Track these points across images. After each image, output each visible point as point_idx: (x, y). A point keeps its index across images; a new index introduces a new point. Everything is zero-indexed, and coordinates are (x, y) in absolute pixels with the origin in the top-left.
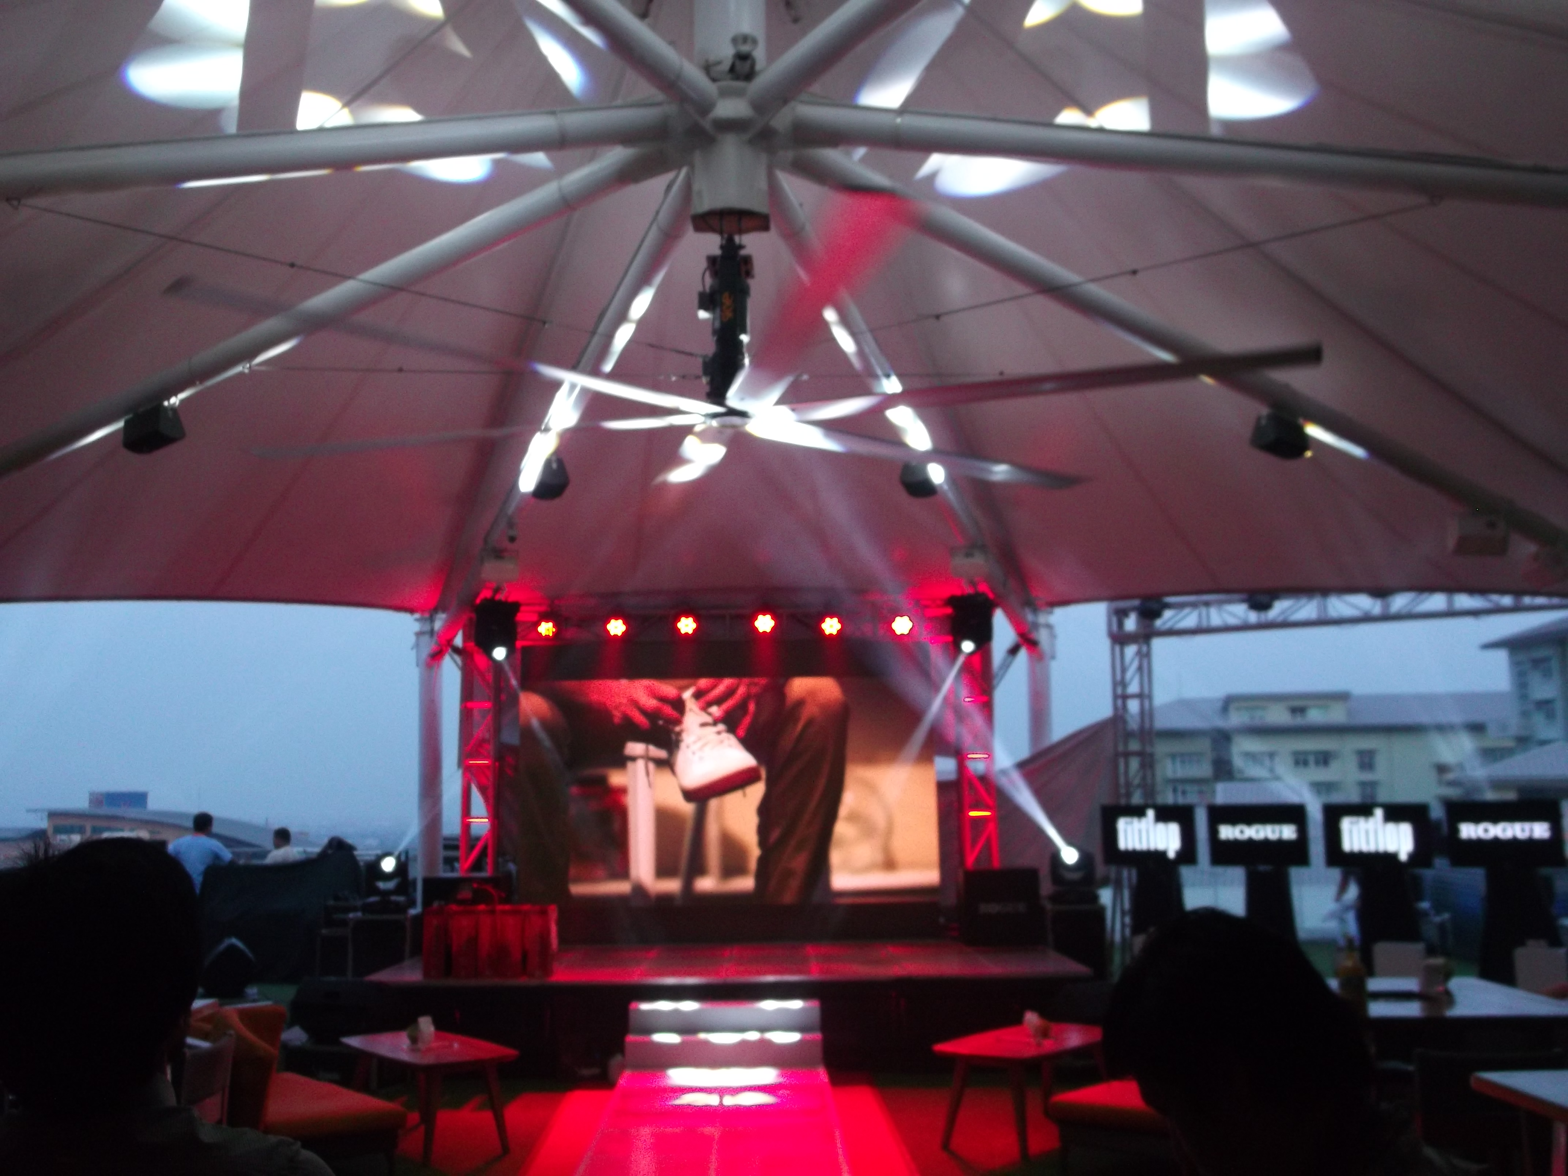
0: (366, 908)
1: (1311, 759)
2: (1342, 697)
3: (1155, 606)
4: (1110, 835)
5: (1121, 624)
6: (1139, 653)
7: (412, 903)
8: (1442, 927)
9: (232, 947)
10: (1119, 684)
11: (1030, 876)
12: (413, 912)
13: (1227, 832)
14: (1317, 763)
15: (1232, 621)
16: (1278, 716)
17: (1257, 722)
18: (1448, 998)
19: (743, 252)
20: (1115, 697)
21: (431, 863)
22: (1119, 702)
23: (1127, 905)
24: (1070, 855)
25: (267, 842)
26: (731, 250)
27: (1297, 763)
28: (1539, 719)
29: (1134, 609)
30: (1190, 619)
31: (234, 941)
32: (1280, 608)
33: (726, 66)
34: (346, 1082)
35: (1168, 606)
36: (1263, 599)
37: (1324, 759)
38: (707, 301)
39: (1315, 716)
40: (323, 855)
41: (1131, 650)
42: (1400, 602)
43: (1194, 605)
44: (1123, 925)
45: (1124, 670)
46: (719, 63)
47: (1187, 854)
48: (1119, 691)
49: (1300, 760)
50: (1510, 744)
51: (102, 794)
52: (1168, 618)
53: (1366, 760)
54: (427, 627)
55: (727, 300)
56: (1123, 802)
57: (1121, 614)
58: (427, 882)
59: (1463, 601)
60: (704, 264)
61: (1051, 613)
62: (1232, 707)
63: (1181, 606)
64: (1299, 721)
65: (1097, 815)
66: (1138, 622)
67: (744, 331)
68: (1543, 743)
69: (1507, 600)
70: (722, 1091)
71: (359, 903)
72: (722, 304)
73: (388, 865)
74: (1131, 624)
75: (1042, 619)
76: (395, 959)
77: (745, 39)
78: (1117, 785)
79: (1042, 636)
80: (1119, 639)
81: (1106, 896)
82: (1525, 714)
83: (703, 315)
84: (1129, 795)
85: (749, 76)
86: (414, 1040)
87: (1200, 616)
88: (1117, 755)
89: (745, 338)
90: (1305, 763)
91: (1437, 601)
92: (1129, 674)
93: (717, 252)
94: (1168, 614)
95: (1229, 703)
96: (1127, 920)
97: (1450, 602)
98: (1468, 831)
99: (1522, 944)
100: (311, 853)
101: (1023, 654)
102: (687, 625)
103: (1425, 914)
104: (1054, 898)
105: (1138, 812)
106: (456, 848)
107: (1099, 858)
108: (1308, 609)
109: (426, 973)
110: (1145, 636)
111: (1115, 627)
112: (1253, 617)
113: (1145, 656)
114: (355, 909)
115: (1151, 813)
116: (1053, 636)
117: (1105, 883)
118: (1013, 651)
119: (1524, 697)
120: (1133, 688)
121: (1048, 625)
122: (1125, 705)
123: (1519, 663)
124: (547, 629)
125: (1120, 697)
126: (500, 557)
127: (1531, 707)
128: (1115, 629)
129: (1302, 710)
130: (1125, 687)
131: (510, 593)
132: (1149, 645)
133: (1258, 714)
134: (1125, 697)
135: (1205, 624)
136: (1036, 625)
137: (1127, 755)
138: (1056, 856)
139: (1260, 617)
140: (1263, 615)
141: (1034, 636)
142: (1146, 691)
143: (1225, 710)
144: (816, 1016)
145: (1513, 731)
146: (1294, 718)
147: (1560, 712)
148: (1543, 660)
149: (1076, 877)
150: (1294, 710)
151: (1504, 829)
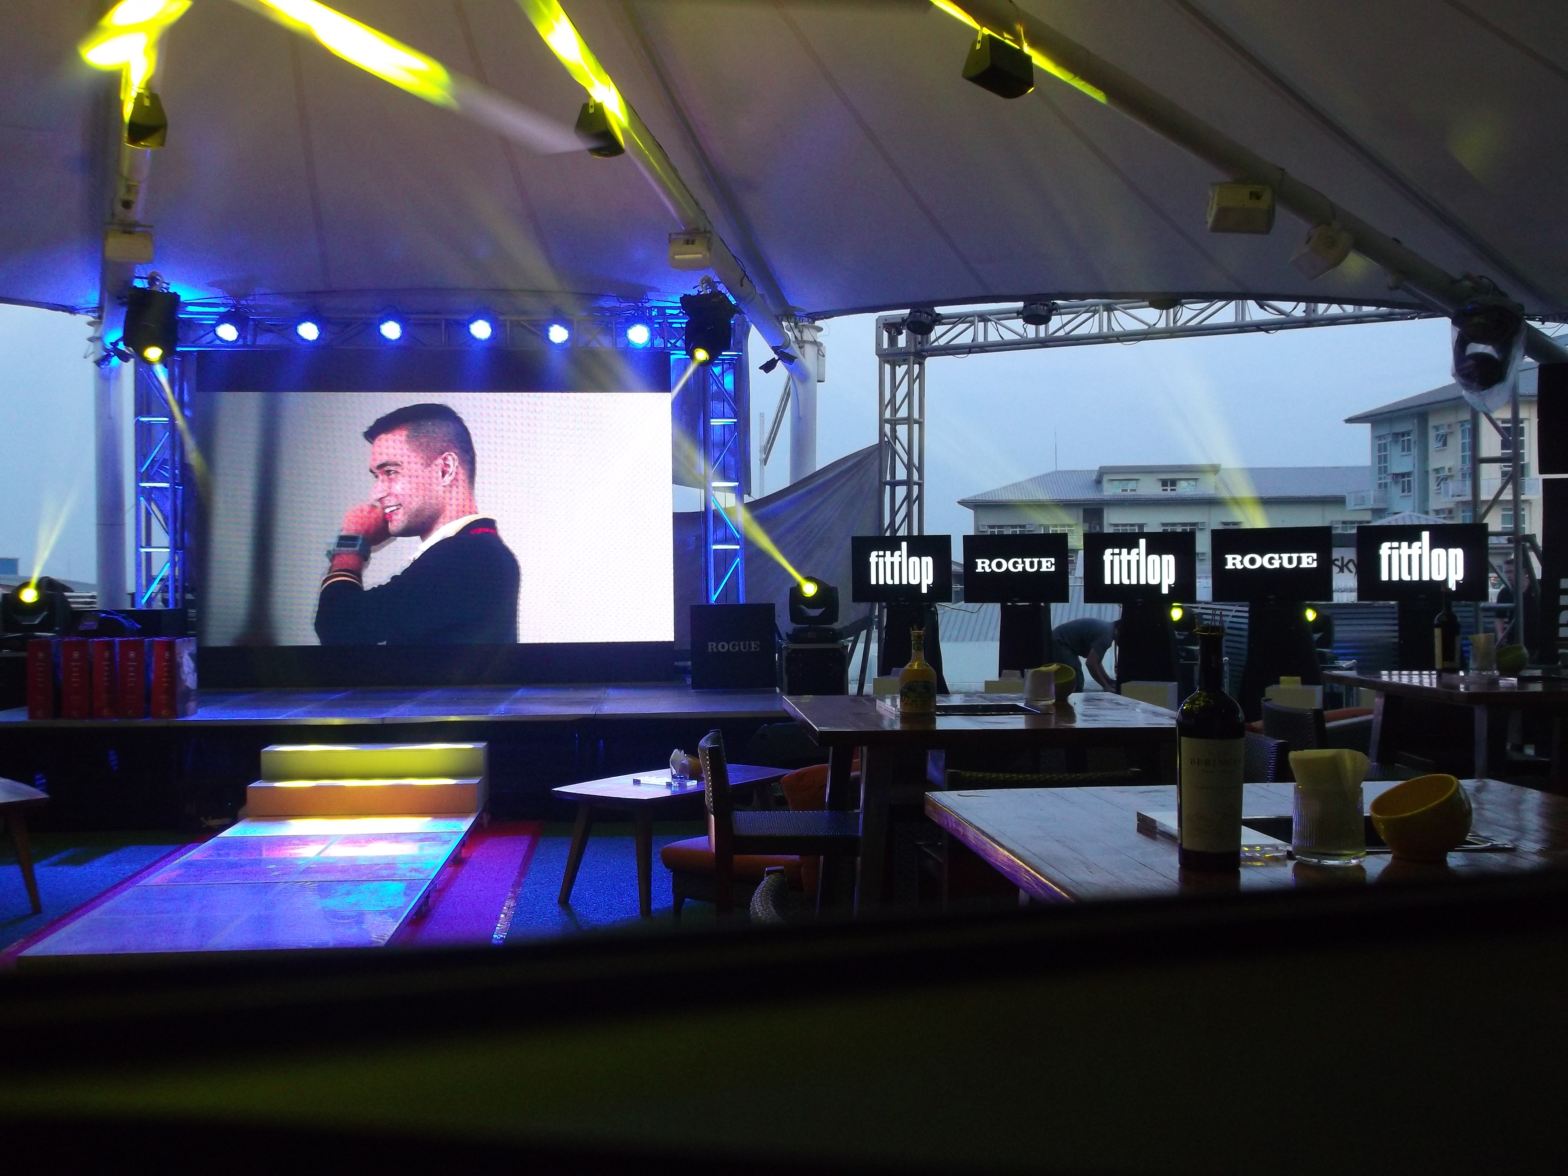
2: (1214, 470)
3: (927, 318)
4: (861, 568)
5: (893, 341)
6: (909, 372)
10: (888, 404)
11: (765, 612)
13: (984, 565)
15: (1009, 336)
16: (1150, 488)
17: (1129, 494)
20: (882, 421)
21: (112, 598)
22: (887, 427)
24: (810, 589)
28: (1395, 491)
29: (905, 322)
30: (966, 336)
35: (939, 320)
36: (1040, 311)
39: (1184, 489)
41: (902, 370)
42: (1188, 313)
43: (970, 320)
45: (893, 392)
47: (941, 588)
48: (887, 415)
50: (1368, 516)
52: (939, 334)
57: (893, 328)
59: (1253, 311)
62: (1105, 478)
63: (955, 320)
64: (1169, 494)
65: (847, 547)
66: (911, 339)
73: (29, 595)
74: (902, 341)
75: (809, 335)
78: (880, 518)
79: (808, 358)
80: (889, 357)
82: (1383, 486)
87: (977, 331)
88: (882, 485)
91: (1226, 313)
92: (898, 397)
94: (940, 329)
95: (1100, 477)
98: (1234, 561)
99: (1276, 681)
101: (779, 370)
102: (391, 330)
104: (793, 637)
105: (891, 545)
107: (845, 595)
108: (1089, 323)
109: (34, 715)
110: (917, 355)
112: (1031, 331)
113: (917, 377)
115: (904, 547)
116: (821, 354)
118: (770, 365)
119: (1382, 470)
120: (903, 413)
121: (815, 343)
122: (893, 431)
123: (1380, 438)
124: (228, 332)
125: (887, 421)
126: (130, 233)
127: (1389, 480)
128: (885, 345)
129: (1173, 483)
130: (895, 411)
131: (168, 284)
132: (921, 365)
133: (1131, 485)
134: (894, 423)
135: (981, 339)
136: (801, 343)
137: (894, 484)
138: (796, 590)
139: (1037, 331)
140: (1042, 328)
141: (795, 350)
142: (916, 415)
143: (1099, 482)
144: (480, 760)
145: (1371, 504)
146: (1164, 490)
147: (1415, 485)
148: (1403, 434)
149: (815, 612)
150: (1164, 483)
151: (1271, 559)
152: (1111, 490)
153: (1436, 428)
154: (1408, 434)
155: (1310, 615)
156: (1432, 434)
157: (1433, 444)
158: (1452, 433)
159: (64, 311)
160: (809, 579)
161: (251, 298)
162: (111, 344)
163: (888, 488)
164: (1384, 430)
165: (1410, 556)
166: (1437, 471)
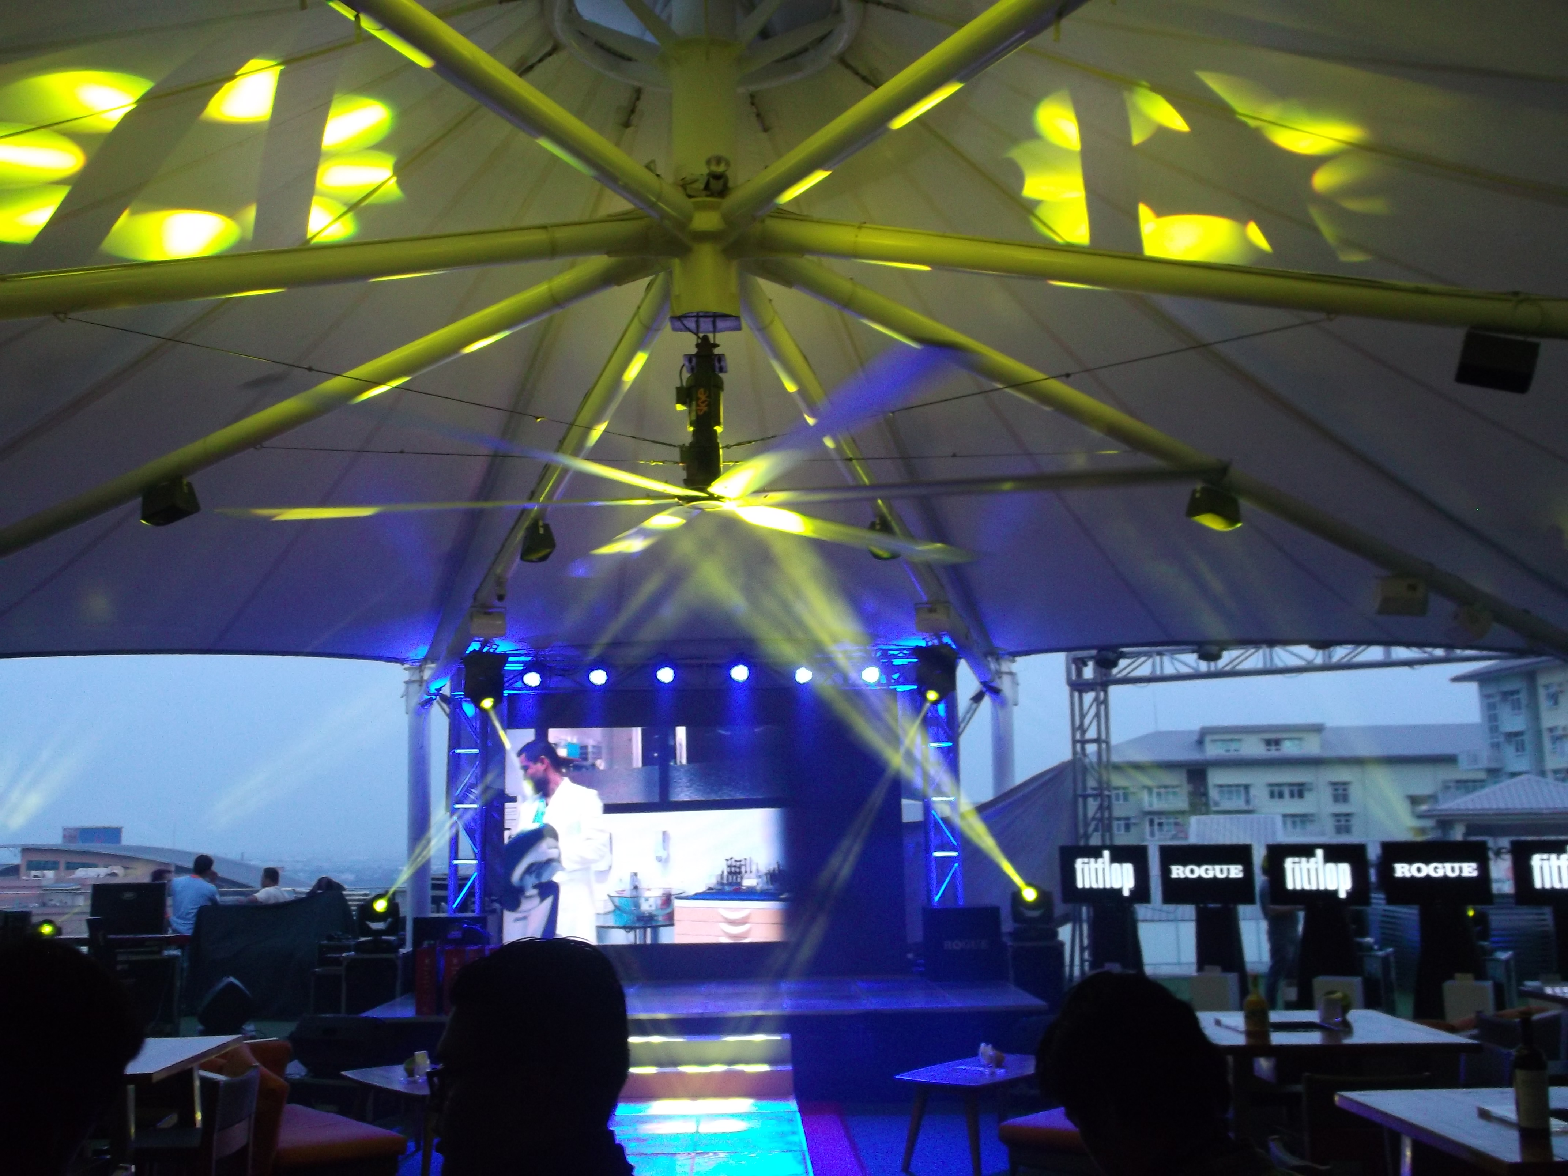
0: (359, 947)
1: (1286, 791)
2: (1317, 729)
3: (1111, 655)
4: (1069, 874)
5: (1079, 673)
6: (1096, 699)
7: (402, 944)
8: (1385, 960)
9: (231, 984)
10: (1078, 728)
11: (991, 914)
12: (403, 951)
13: (1178, 872)
14: (1292, 795)
15: (1184, 670)
16: (1253, 748)
17: (1232, 754)
18: (1347, 1028)
19: (717, 351)
20: (1074, 742)
21: (419, 904)
22: (1078, 746)
23: (1086, 942)
24: (1030, 894)
25: (255, 880)
26: (706, 348)
27: (1272, 795)
28: (1509, 751)
29: (1091, 658)
30: (1145, 668)
31: (232, 979)
32: (1228, 657)
33: (701, 185)
34: (345, 1111)
35: (1123, 655)
36: (1214, 649)
37: (1299, 791)
38: (684, 395)
39: (1289, 748)
40: (312, 894)
41: (1089, 697)
42: (1340, 653)
43: (1149, 655)
44: (1082, 961)
45: (1083, 716)
46: (695, 181)
47: (1141, 892)
48: (1078, 736)
49: (1276, 792)
50: (1482, 775)
51: (77, 829)
52: (1122, 667)
53: (1341, 792)
54: (416, 677)
55: (702, 395)
56: (1082, 843)
57: (1080, 663)
58: (417, 921)
59: (1400, 653)
60: (681, 361)
61: (1014, 661)
62: (1208, 739)
63: (1138, 655)
64: (1274, 753)
65: (1056, 855)
66: (1095, 672)
67: (718, 424)
68: (1514, 775)
69: (1439, 652)
70: (698, 1119)
71: (353, 943)
72: (698, 399)
73: (380, 906)
74: (1089, 672)
75: (1005, 666)
76: (386, 996)
77: (719, 160)
78: (1075, 826)
79: (1005, 685)
80: (1078, 686)
81: (1065, 933)
82: (1496, 746)
83: (680, 407)
84: (1087, 836)
85: (723, 192)
86: (410, 1073)
87: (1154, 665)
88: (1075, 797)
89: (719, 429)
90: (1281, 795)
91: (1375, 653)
92: (1087, 721)
93: (693, 351)
94: (1123, 663)
95: (1202, 737)
96: (1086, 955)
97: (1388, 653)
98: (1402, 870)
99: (1451, 977)
100: (301, 893)
101: (987, 701)
102: (666, 675)
103: (1370, 948)
104: (1014, 935)
105: (1095, 853)
106: (444, 887)
107: (1057, 897)
108: (1255, 658)
109: (419, 1011)
110: (1102, 684)
111: (1074, 676)
112: (1203, 666)
113: (1102, 703)
114: (348, 949)
115: (1106, 853)
116: (1016, 683)
117: (1064, 921)
118: (977, 698)
119: (1494, 729)
120: (1091, 734)
121: (1011, 674)
122: (1083, 749)
123: (1488, 696)
124: (533, 679)
125: (1079, 741)
126: (489, 614)
127: (1501, 739)
128: (1074, 677)
129: (1277, 742)
130: (1084, 732)
131: (498, 645)
132: (1106, 692)
133: (1233, 746)
134: (1084, 742)
135: (1158, 672)
136: (999, 674)
137: (1085, 797)
138: (1016, 895)
139: (1209, 666)
140: (1212, 664)
141: (997, 684)
142: (1103, 736)
143: (1200, 742)
144: (787, 1049)
145: (1484, 763)
146: (1268, 750)
147: (1529, 747)
148: (1512, 693)
149: (1035, 914)
150: (1268, 742)
151: (1436, 868)
152: (1213, 751)
153: (1547, 687)
154: (1517, 692)
155: (1471, 913)
156: (1542, 693)
157: (1544, 704)
158: (1561, 692)
159: (396, 662)
160: (1029, 884)
161: (550, 649)
162: (436, 689)
163: (1080, 800)
164: (1491, 690)
165: (1559, 868)
166: (1551, 730)
